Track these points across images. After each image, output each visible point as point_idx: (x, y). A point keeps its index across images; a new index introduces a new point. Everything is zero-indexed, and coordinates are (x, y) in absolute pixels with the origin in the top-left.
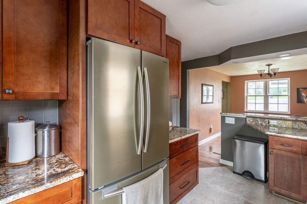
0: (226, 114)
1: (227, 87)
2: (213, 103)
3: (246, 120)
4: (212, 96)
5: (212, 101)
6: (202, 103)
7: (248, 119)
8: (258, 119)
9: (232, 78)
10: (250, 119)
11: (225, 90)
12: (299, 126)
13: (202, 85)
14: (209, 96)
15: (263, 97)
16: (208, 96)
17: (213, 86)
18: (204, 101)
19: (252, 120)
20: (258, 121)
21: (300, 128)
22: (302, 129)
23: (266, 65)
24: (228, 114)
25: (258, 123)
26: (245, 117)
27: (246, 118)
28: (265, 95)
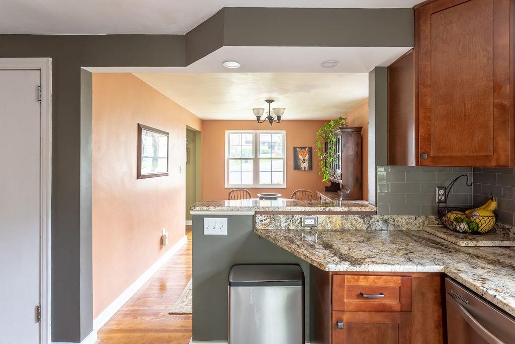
0: (205, 208)
1: (194, 140)
2: (167, 174)
3: (254, 222)
4: (165, 158)
5: (165, 171)
6: (139, 176)
7: (259, 218)
8: (281, 216)
9: (204, 122)
10: (263, 218)
11: (191, 146)
12: (352, 224)
13: (140, 128)
14: (159, 159)
15: (252, 160)
16: (155, 159)
17: (168, 134)
18: (143, 172)
19: (268, 221)
20: (281, 222)
21: (354, 228)
22: (357, 230)
23: (266, 101)
24: (212, 208)
25: (280, 225)
26: (253, 213)
27: (254, 217)
28: (254, 157)
